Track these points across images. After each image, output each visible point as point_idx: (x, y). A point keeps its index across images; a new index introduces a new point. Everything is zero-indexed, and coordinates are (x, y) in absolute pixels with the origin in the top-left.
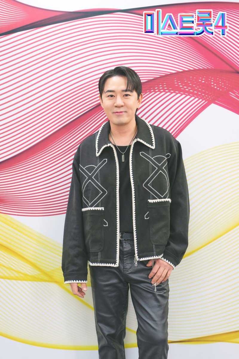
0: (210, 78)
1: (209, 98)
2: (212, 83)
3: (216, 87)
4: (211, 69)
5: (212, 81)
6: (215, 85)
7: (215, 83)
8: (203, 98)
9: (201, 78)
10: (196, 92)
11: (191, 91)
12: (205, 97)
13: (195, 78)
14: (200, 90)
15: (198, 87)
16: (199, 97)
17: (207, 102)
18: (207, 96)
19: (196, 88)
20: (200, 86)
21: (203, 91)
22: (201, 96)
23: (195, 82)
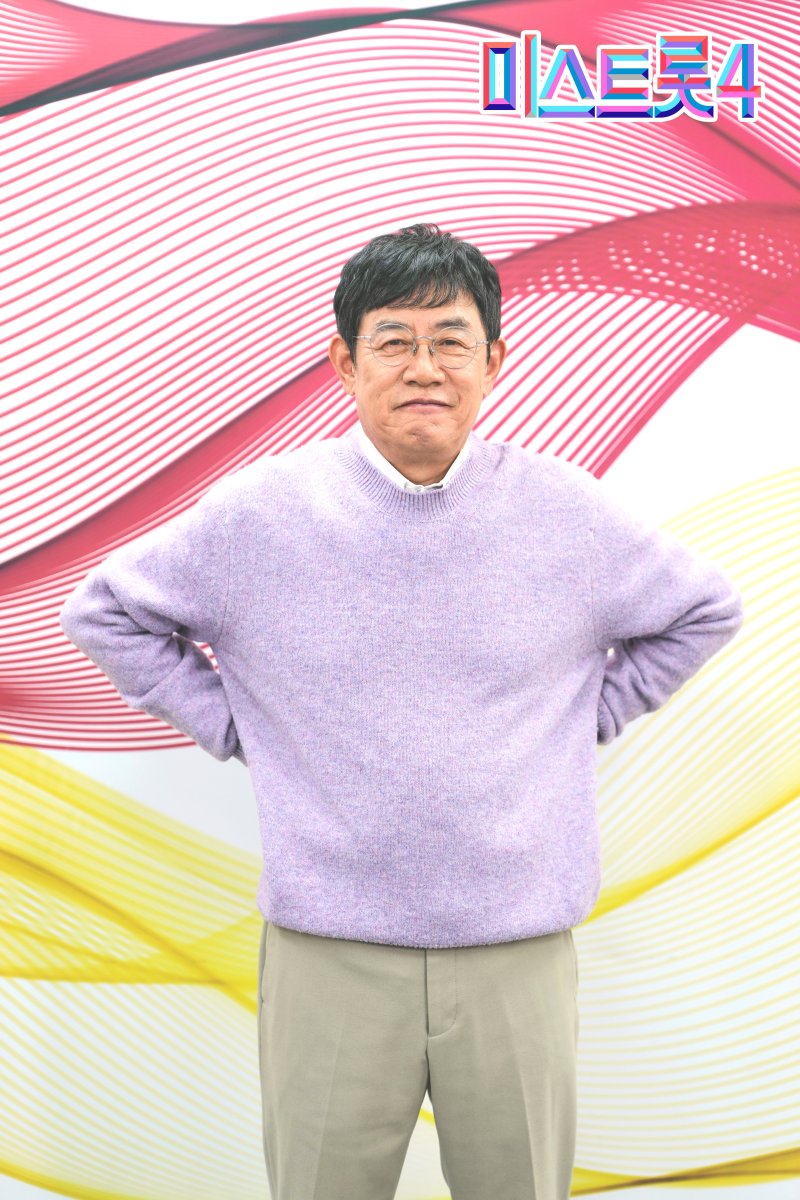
0: (733, 236)
1: (735, 306)
2: (743, 253)
3: (755, 267)
4: (737, 203)
5: (743, 244)
6: (754, 258)
7: (754, 253)
8: (712, 308)
9: (701, 236)
10: (685, 287)
11: (670, 283)
12: (718, 303)
13: (680, 237)
14: (700, 277)
15: (692, 268)
16: (699, 304)
17: (726, 320)
18: (725, 298)
19: (687, 273)
20: (702, 265)
21: (713, 281)
22: (706, 300)
23: (682, 253)
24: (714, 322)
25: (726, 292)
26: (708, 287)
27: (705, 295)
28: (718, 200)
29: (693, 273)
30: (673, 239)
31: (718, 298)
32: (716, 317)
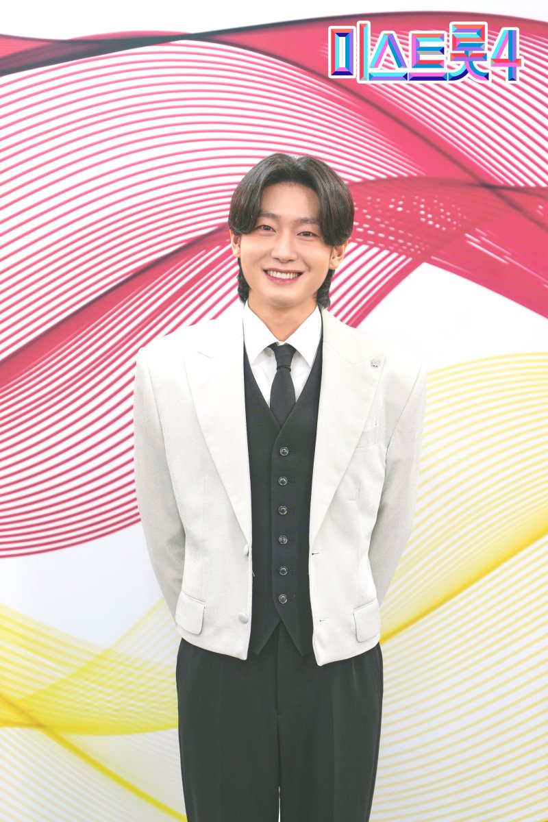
0: (415, 201)
1: (416, 250)
2: (422, 212)
3: (431, 223)
4: (419, 178)
5: (422, 206)
6: (430, 216)
7: (430, 213)
8: (400, 250)
9: (393, 200)
10: (382, 235)
11: (371, 232)
12: (405, 247)
13: (378, 200)
14: (392, 229)
15: (387, 222)
16: (391, 248)
17: (410, 259)
18: (409, 244)
19: (383, 226)
20: (393, 220)
21: (401, 232)
22: (396, 245)
23: (380, 211)
24: (402, 260)
25: (410, 240)
26: (398, 236)
27: (395, 241)
28: (406, 175)
29: (388, 226)
30: (373, 202)
31: (405, 244)
32: (403, 257)
